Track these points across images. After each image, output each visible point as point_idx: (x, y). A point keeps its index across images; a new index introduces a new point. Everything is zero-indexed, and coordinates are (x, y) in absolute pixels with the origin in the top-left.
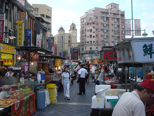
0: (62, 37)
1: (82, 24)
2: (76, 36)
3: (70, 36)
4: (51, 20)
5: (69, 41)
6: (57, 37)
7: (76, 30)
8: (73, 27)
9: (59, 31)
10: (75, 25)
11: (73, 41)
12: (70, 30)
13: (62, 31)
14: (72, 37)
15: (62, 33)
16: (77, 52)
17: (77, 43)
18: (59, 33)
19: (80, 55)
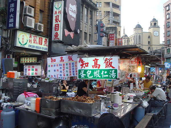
0: (140, 37)
1: (167, 13)
2: (159, 36)
3: (150, 36)
4: (120, 10)
5: (149, 42)
6: (132, 38)
7: (158, 27)
8: (154, 24)
9: (135, 29)
10: (157, 21)
11: (154, 43)
12: (150, 28)
13: (139, 29)
14: (153, 36)
15: (140, 32)
16: (160, 56)
17: (160, 45)
18: (136, 32)
19: (164, 60)
